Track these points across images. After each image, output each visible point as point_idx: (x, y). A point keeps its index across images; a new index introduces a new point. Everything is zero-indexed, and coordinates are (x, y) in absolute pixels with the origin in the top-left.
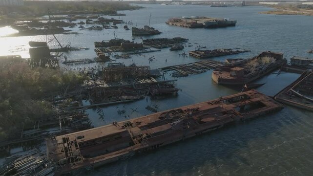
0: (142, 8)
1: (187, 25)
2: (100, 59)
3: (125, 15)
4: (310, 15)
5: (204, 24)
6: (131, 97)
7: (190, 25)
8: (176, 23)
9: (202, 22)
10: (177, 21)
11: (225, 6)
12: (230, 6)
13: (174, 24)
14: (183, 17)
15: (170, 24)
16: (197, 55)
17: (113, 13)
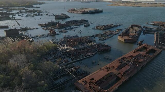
0: (45, 3)
1: (80, 13)
2: (52, 34)
3: (39, 7)
4: (130, 6)
5: (88, 12)
6: (92, 54)
7: (82, 13)
8: (73, 12)
9: (87, 10)
10: (74, 11)
11: (88, 2)
12: (91, 2)
13: (72, 12)
14: (76, 8)
15: (70, 12)
16: (101, 28)
17: (31, 6)
